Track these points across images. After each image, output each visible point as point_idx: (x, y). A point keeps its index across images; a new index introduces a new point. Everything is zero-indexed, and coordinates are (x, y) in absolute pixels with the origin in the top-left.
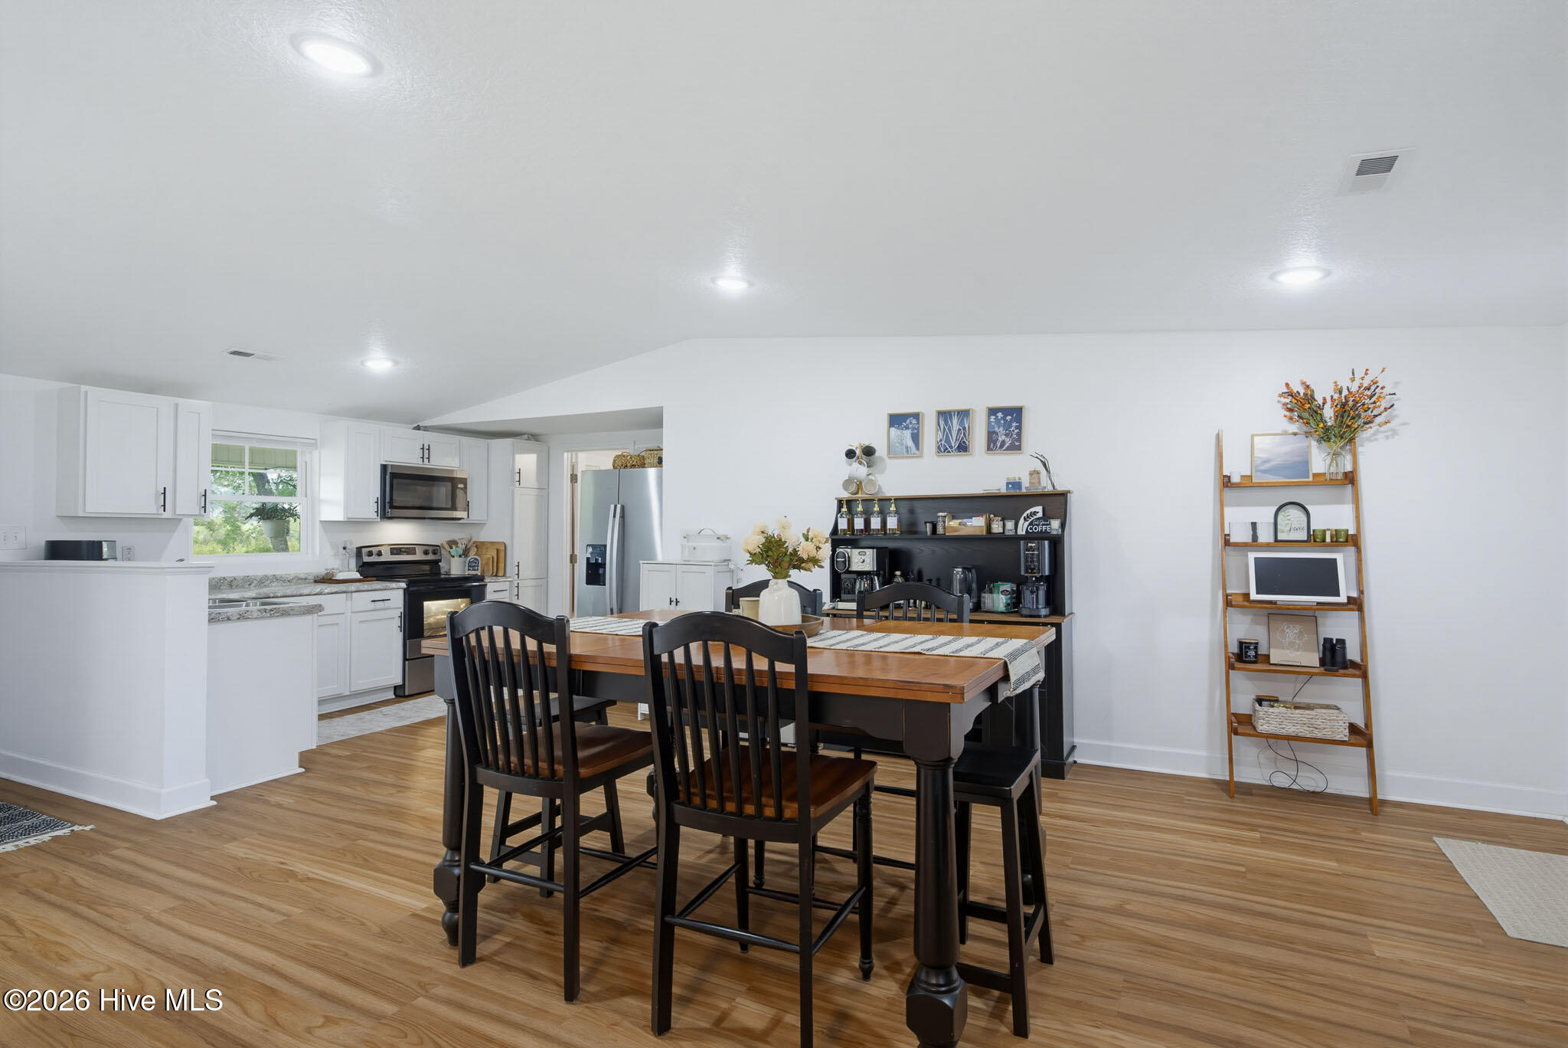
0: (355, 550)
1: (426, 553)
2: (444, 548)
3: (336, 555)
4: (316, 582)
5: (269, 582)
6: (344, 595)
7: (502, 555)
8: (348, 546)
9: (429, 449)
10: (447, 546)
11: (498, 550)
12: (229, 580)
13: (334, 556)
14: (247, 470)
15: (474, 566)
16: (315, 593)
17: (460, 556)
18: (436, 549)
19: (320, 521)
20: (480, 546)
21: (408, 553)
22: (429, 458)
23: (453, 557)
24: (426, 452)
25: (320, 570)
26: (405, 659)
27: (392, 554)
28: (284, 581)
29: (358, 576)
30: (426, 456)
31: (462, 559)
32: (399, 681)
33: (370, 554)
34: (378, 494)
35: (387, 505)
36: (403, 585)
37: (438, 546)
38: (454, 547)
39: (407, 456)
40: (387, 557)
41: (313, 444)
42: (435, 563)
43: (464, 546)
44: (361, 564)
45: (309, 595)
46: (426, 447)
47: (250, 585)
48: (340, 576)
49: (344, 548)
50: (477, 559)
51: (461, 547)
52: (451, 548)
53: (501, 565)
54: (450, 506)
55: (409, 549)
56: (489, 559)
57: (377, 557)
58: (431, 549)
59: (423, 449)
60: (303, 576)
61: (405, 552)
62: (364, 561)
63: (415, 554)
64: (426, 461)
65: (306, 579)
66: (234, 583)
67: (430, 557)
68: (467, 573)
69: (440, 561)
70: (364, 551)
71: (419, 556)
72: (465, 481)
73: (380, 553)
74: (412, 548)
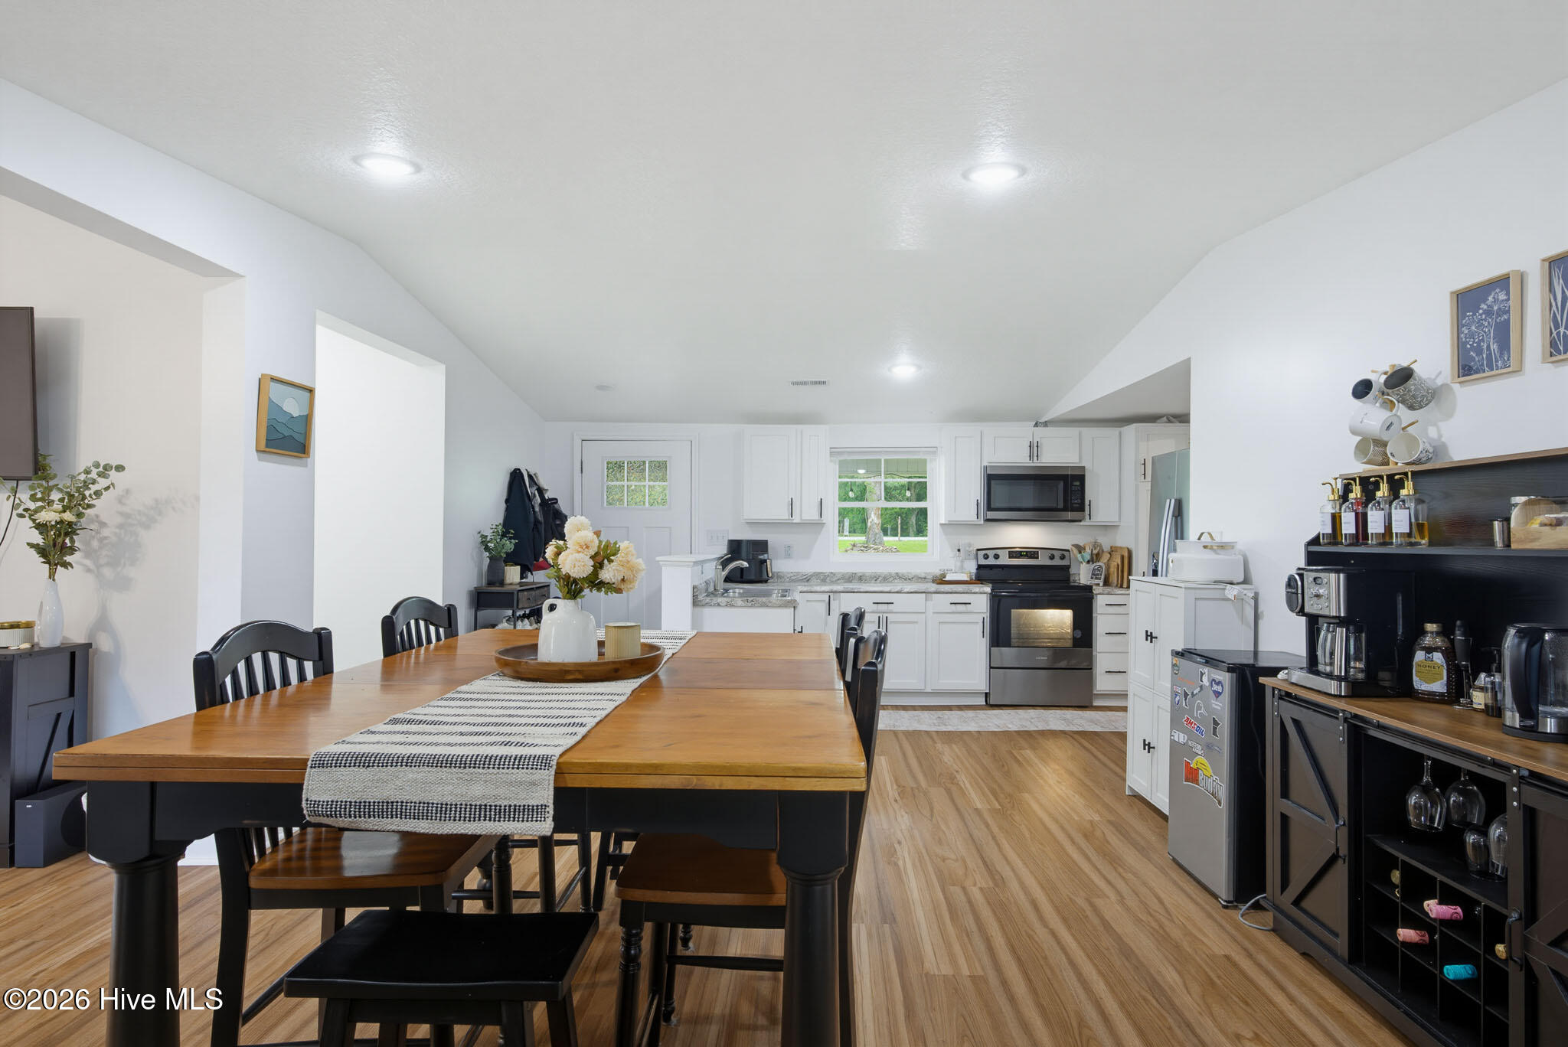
0: (973, 552)
1: (1052, 557)
2: (1072, 553)
4: (933, 581)
6: (924, 594)
7: (1126, 562)
8: (969, 549)
9: (1038, 446)
10: (1075, 551)
11: (1123, 557)
12: (860, 574)
15: (1098, 575)
17: (1088, 562)
18: (1064, 553)
19: (945, 523)
21: (1029, 558)
22: (1037, 457)
23: (1081, 563)
25: (936, 571)
26: (992, 666)
27: (1011, 557)
28: (905, 579)
29: (968, 578)
30: (1035, 453)
31: (1089, 566)
32: (985, 686)
33: (986, 557)
34: (979, 496)
35: (990, 508)
36: (988, 589)
37: (1068, 551)
38: (1081, 552)
39: (1013, 455)
40: (1005, 560)
43: (1093, 552)
44: (981, 565)
46: (1035, 444)
48: (952, 577)
49: (959, 550)
50: (1101, 567)
51: (1090, 553)
52: (1079, 553)
55: (1032, 553)
57: (994, 560)
58: (1057, 554)
59: (1030, 446)
60: (923, 576)
61: (1026, 555)
63: (1038, 558)
64: (1035, 460)
65: (926, 578)
66: (863, 578)
67: (1057, 562)
70: (983, 554)
71: (1043, 561)
72: (1081, 478)
73: (997, 557)
74: (1034, 552)
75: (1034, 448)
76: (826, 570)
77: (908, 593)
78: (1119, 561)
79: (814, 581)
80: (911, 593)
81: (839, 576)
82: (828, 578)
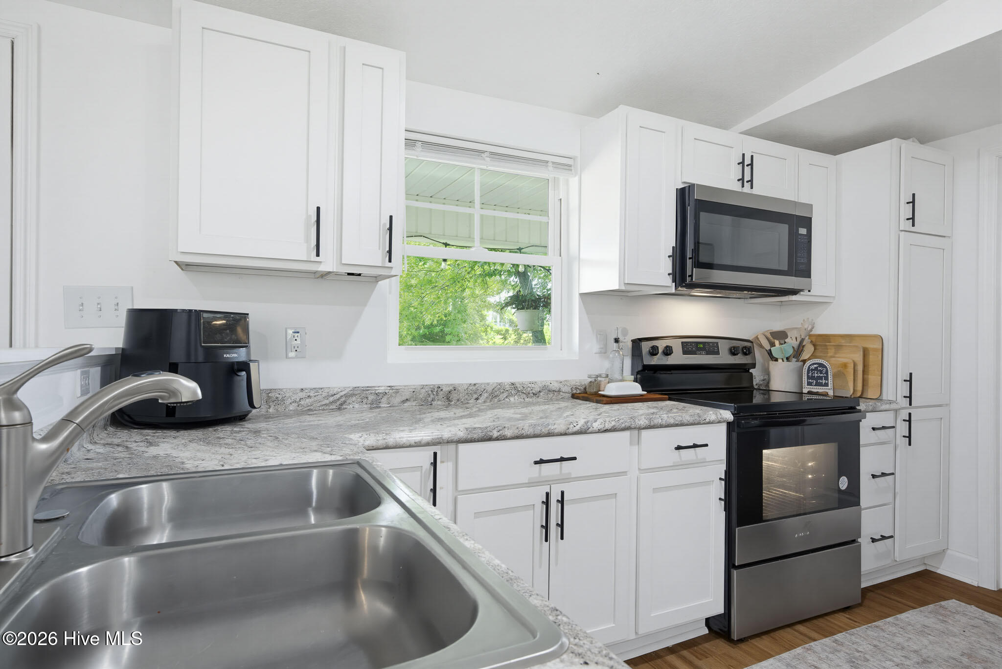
0: (630, 344)
1: (733, 352)
2: (761, 346)
3: (603, 352)
4: (574, 396)
5: (505, 394)
6: (627, 434)
7: (872, 358)
8: (621, 339)
9: (751, 165)
10: (763, 342)
11: (866, 352)
12: (448, 389)
13: (600, 353)
14: (477, 212)
15: (821, 378)
16: (575, 429)
17: (788, 359)
19: (582, 295)
20: (822, 342)
21: (708, 353)
22: (751, 181)
23: (776, 360)
24: (747, 170)
25: (580, 377)
26: (730, 565)
27: (685, 353)
28: (527, 395)
29: (636, 389)
30: (747, 177)
31: (794, 364)
32: (719, 608)
33: (654, 351)
34: (673, 243)
35: (689, 263)
36: (723, 414)
37: (749, 341)
38: (777, 342)
40: (678, 358)
41: (567, 166)
42: (745, 369)
43: (795, 344)
44: (640, 368)
45: (566, 434)
46: (748, 161)
47: (477, 399)
48: (611, 390)
49: (617, 341)
50: (821, 365)
51: (793, 341)
52: (772, 345)
53: (873, 379)
54: (785, 267)
55: (710, 345)
56: (845, 366)
57: (665, 358)
58: (740, 346)
59: (743, 163)
60: (555, 386)
61: (703, 349)
62: (645, 363)
63: (718, 353)
64: (747, 185)
65: (559, 391)
66: (454, 396)
67: (739, 359)
68: (805, 391)
69: (754, 366)
70: (646, 347)
71: (724, 358)
72: (807, 222)
73: (668, 351)
74: (713, 343)
75: (747, 164)
76: (380, 381)
77: (600, 431)
78: (858, 357)
79: (354, 405)
80: (606, 431)
81: (407, 395)
82: (384, 400)
